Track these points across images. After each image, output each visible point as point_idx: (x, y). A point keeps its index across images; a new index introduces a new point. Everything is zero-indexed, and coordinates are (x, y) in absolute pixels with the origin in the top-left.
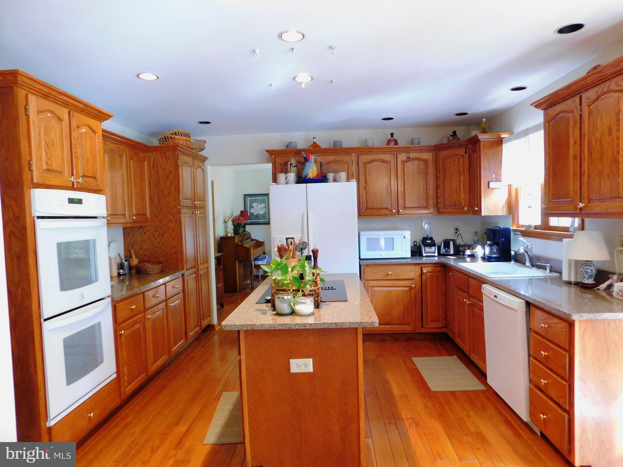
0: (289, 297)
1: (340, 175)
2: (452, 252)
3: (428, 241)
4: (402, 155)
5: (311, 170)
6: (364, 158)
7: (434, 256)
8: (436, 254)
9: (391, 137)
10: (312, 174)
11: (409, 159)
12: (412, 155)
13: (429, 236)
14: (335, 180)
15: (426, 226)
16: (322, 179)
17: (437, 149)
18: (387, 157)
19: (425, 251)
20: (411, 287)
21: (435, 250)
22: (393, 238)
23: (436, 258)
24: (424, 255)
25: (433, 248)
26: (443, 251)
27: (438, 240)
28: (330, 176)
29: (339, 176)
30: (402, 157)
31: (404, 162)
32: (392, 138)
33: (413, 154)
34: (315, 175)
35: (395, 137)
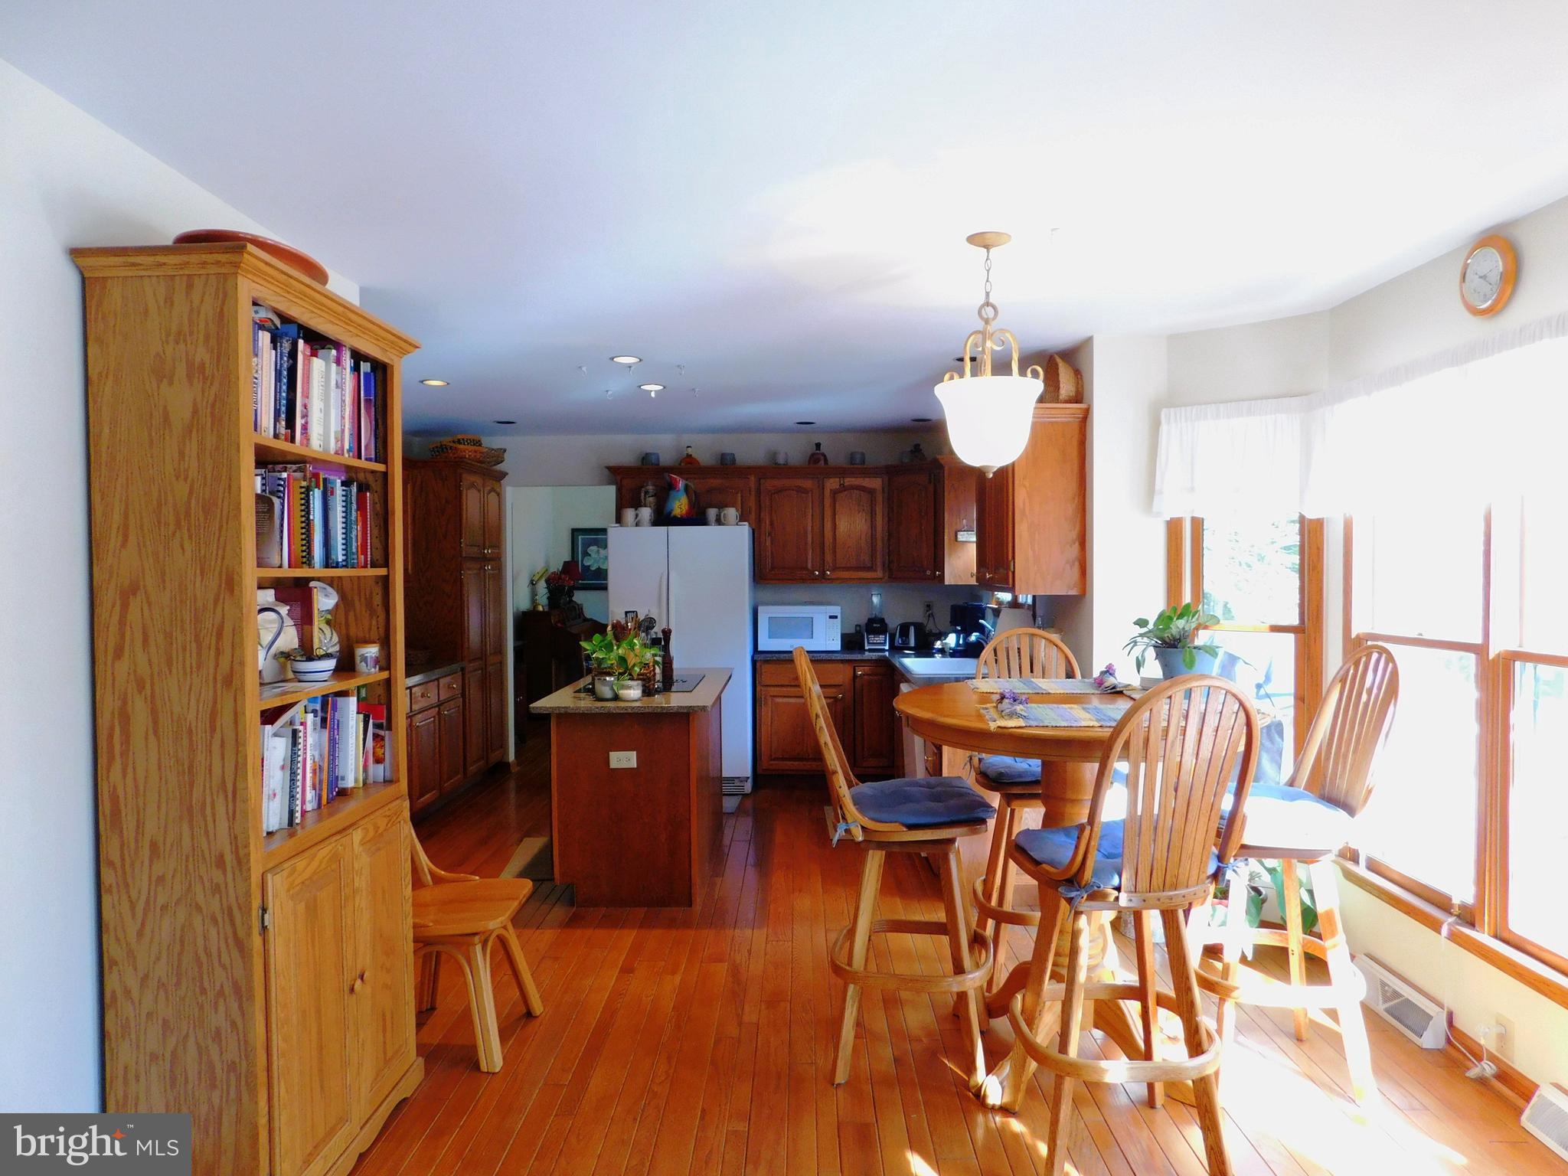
0: (612, 679)
1: (725, 512)
2: (912, 643)
3: (875, 625)
4: (832, 480)
5: (679, 505)
6: (769, 484)
7: (883, 650)
8: (887, 648)
9: (817, 450)
10: (679, 510)
11: (843, 488)
12: (849, 481)
13: (879, 616)
14: (719, 522)
15: (875, 600)
16: (696, 518)
17: (891, 472)
18: (807, 484)
19: (868, 640)
20: (835, 698)
21: (885, 640)
22: (812, 618)
23: (887, 654)
24: (867, 648)
25: (882, 637)
26: (898, 641)
27: (893, 623)
28: (712, 513)
29: (724, 514)
30: (832, 483)
31: (834, 493)
32: (818, 452)
33: (849, 479)
34: (684, 512)
35: (823, 449)
